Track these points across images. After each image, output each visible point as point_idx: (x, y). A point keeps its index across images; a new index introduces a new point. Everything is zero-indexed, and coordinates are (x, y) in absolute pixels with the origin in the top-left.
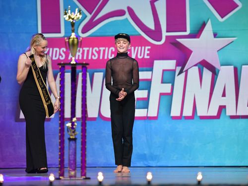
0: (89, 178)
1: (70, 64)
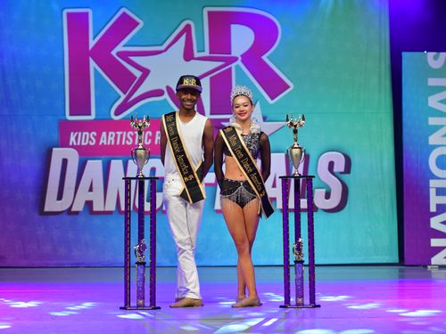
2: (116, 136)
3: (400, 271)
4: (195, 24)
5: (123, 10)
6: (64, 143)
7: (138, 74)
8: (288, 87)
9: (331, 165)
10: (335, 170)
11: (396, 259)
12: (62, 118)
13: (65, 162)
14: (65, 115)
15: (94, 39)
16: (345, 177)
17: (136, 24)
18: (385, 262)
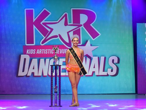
2: (42, 51)
3: (136, 96)
4: (68, 14)
5: (45, 9)
6: (25, 53)
7: (49, 30)
8: (99, 35)
9: (113, 61)
10: (114, 62)
11: (134, 92)
12: (24, 45)
13: (25, 59)
14: (25, 44)
15: (35, 18)
16: (118, 65)
17: (49, 14)
18: (131, 93)
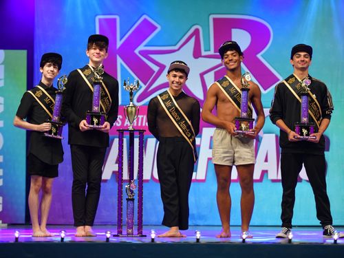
0: (145, 236)
1: (128, 130)
2: (138, 118)
4: (203, 29)
5: (145, 17)
7: (156, 68)
15: (121, 39)
17: (155, 28)
